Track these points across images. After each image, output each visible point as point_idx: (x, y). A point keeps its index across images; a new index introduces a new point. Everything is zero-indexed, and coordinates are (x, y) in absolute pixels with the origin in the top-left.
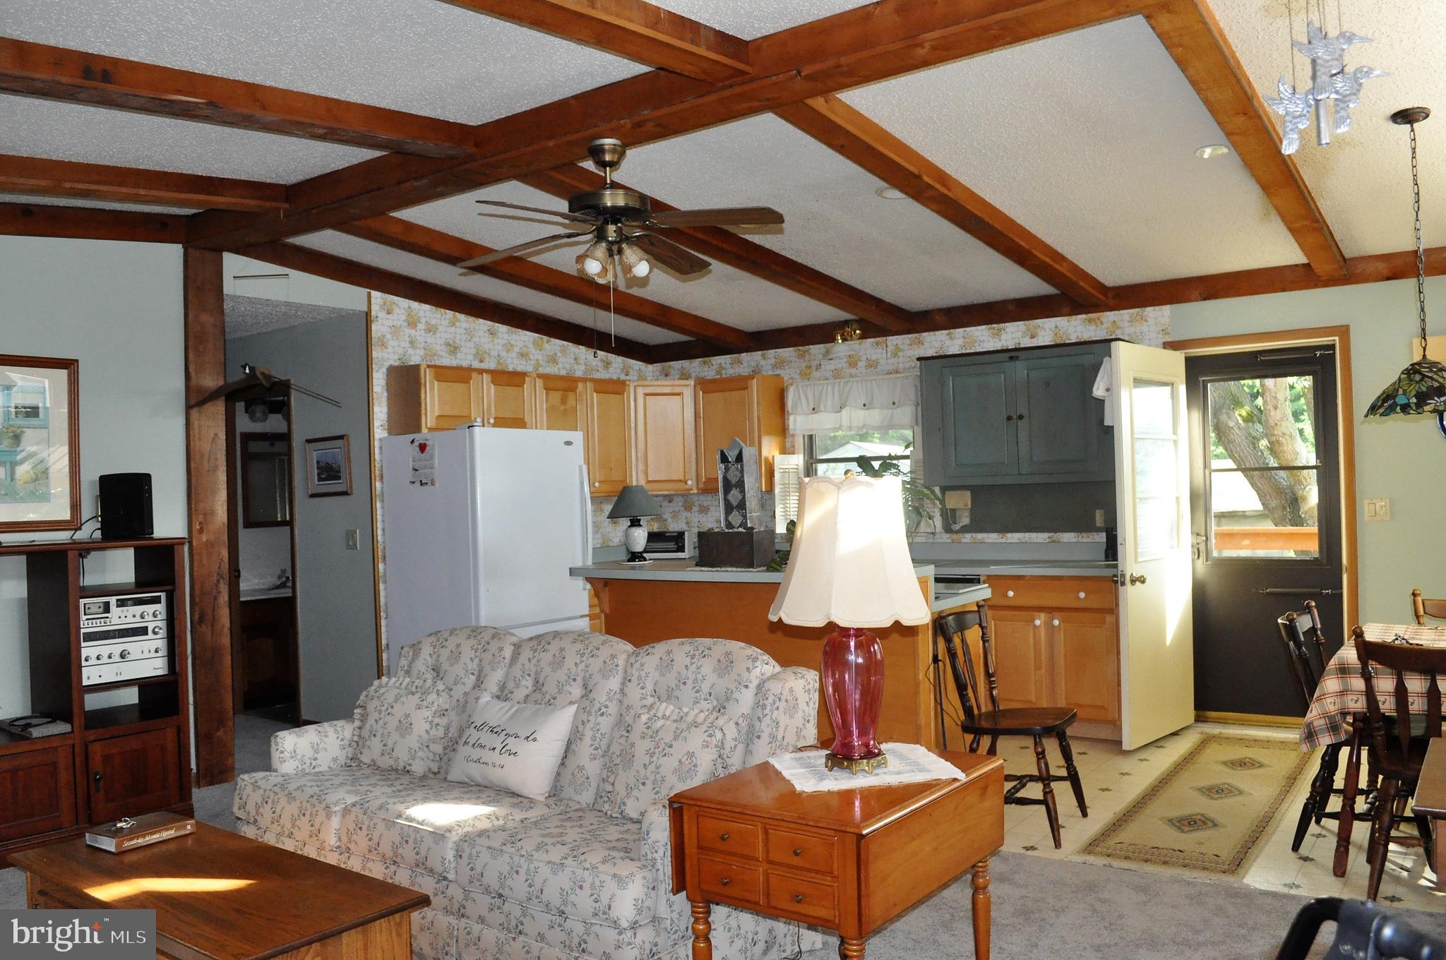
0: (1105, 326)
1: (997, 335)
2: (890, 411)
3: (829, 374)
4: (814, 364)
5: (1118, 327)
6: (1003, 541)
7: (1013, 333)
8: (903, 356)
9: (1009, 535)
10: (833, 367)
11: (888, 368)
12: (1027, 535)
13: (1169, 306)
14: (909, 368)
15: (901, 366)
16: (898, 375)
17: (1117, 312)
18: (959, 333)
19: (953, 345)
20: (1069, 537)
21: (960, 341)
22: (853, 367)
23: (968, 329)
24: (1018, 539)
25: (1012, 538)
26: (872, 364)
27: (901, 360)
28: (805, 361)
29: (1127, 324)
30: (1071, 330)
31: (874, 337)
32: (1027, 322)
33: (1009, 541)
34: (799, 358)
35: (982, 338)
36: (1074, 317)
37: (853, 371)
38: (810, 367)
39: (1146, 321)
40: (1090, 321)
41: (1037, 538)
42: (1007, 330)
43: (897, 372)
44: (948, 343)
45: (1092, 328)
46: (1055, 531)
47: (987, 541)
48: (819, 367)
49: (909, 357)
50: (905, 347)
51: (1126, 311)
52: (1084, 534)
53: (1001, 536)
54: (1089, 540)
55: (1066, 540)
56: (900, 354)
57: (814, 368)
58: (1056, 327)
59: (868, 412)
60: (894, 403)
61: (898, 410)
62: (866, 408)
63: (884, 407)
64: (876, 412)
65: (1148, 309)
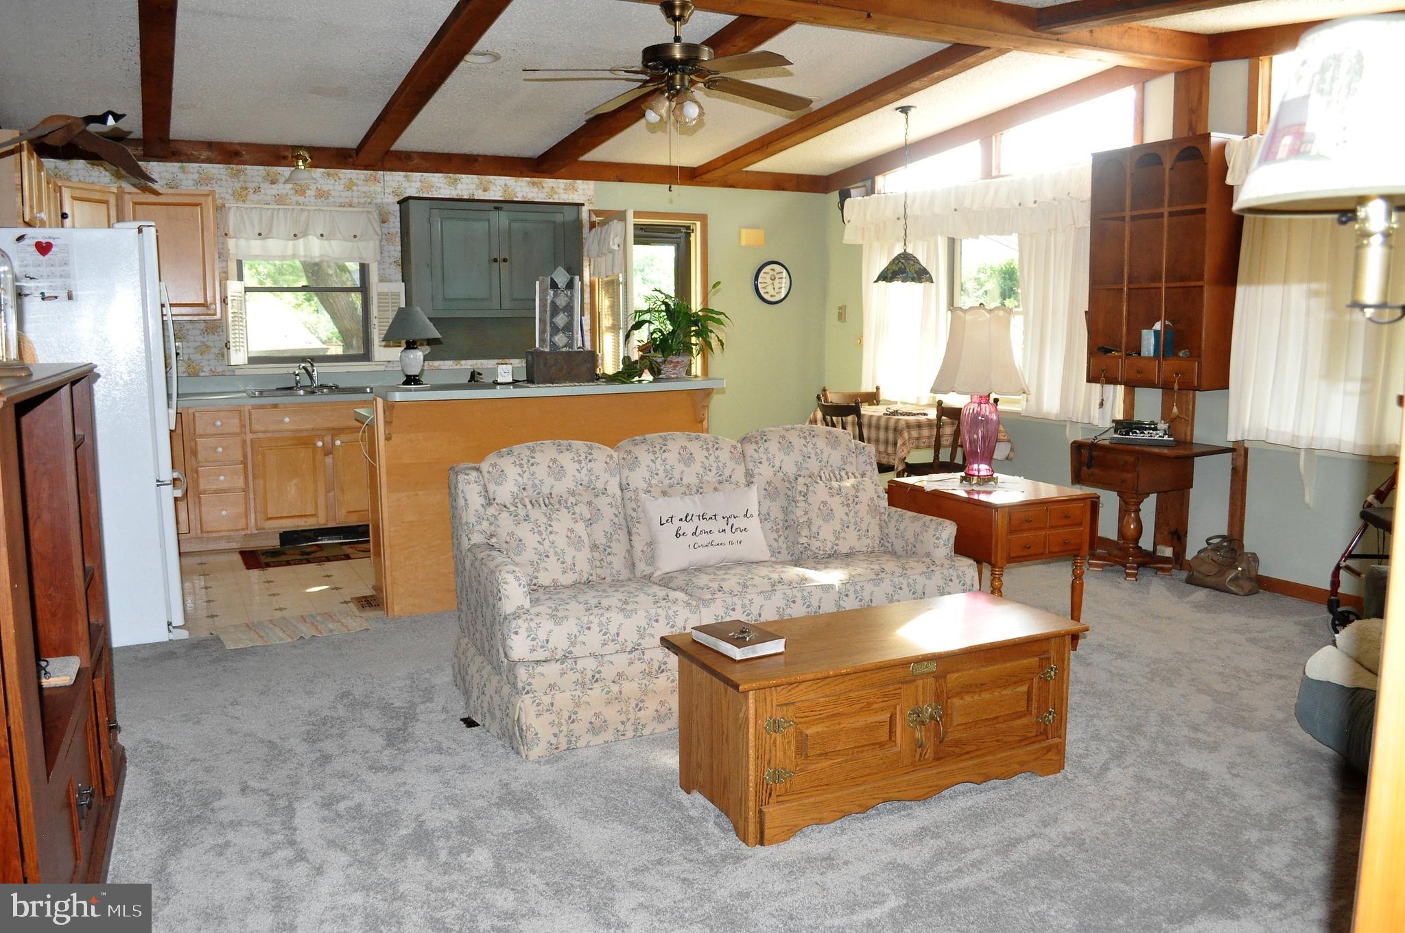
0: (545, 190)
1: (454, 183)
2: (351, 244)
3: (268, 198)
4: (251, 186)
5: (556, 193)
6: (458, 367)
7: (467, 184)
8: (358, 191)
10: (275, 192)
11: (342, 200)
12: (477, 361)
13: (593, 182)
14: (364, 204)
15: (355, 200)
16: (351, 209)
17: (554, 180)
18: (416, 177)
19: (410, 187)
21: (418, 185)
22: (301, 195)
23: (425, 174)
25: (465, 365)
26: (321, 195)
27: (355, 194)
28: (239, 181)
29: (562, 191)
30: (518, 189)
31: (326, 168)
32: (480, 176)
33: (463, 367)
34: (231, 177)
35: (439, 185)
36: (521, 179)
37: (301, 199)
38: (246, 188)
39: (576, 190)
40: (534, 184)
41: (488, 364)
42: (463, 181)
43: (351, 206)
44: (406, 184)
45: (535, 190)
46: (503, 357)
47: (443, 367)
48: (257, 190)
49: (364, 193)
50: (361, 183)
51: (561, 180)
53: (456, 363)
56: (355, 188)
57: (252, 191)
58: (506, 185)
59: (326, 242)
60: (355, 236)
61: (359, 243)
62: (324, 238)
63: (345, 239)
64: (334, 243)
65: (579, 182)
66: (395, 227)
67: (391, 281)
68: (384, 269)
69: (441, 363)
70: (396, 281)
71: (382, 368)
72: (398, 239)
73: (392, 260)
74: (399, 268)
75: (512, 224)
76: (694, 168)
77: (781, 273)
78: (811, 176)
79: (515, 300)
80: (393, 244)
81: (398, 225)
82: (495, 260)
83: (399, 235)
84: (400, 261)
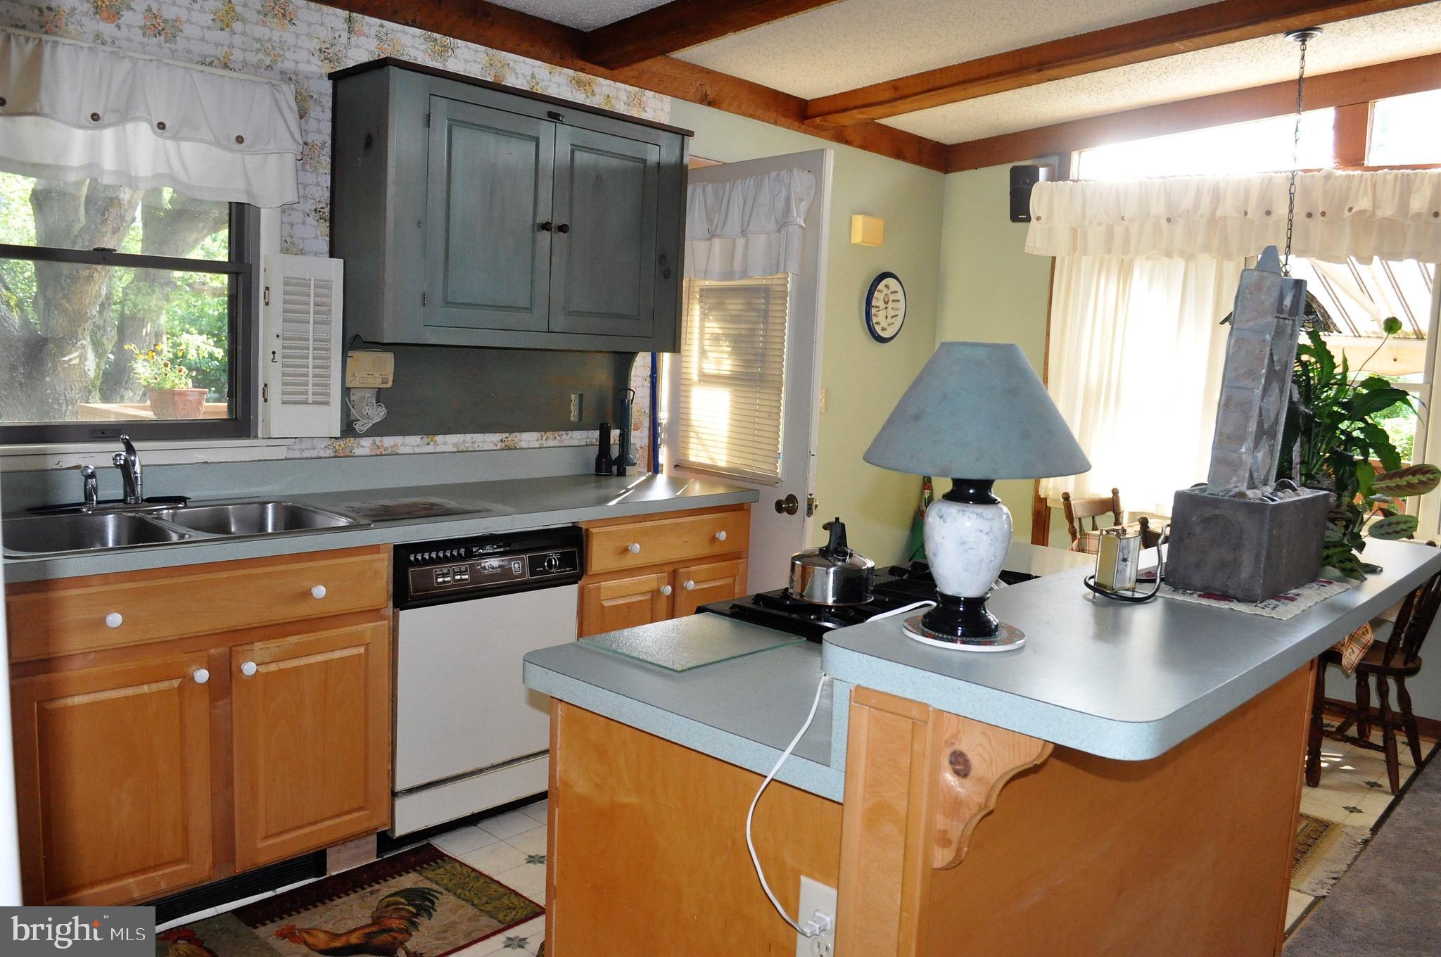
0: (599, 92)
2: (230, 155)
6: (430, 449)
8: (242, 33)
9: (440, 438)
11: (208, 50)
12: (468, 437)
13: (670, 97)
14: (257, 67)
15: (238, 54)
16: (228, 74)
17: (611, 82)
20: (529, 439)
22: (110, 19)
24: (455, 445)
25: (445, 444)
27: (236, 40)
29: (623, 106)
30: (553, 88)
33: (439, 449)
36: (558, 68)
37: (111, 29)
39: (644, 109)
40: (579, 84)
41: (484, 441)
43: (227, 66)
46: (511, 429)
47: (402, 450)
49: (259, 41)
52: (549, 434)
53: (426, 439)
54: (556, 443)
55: (524, 445)
56: (237, 26)
58: (533, 77)
59: (170, 144)
60: (240, 140)
61: (248, 158)
62: (166, 133)
63: (218, 144)
64: (188, 148)
65: (649, 93)
66: (319, 131)
67: (302, 252)
68: (292, 225)
69: (398, 440)
70: (316, 254)
71: (280, 453)
72: (326, 160)
73: (309, 206)
74: (324, 228)
75: (577, 154)
76: (806, 102)
77: (896, 292)
78: (937, 143)
79: (571, 313)
80: (315, 170)
81: (327, 128)
82: (546, 226)
83: (328, 150)
84: (327, 210)
